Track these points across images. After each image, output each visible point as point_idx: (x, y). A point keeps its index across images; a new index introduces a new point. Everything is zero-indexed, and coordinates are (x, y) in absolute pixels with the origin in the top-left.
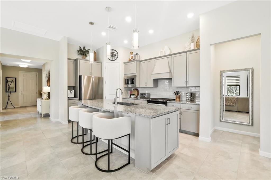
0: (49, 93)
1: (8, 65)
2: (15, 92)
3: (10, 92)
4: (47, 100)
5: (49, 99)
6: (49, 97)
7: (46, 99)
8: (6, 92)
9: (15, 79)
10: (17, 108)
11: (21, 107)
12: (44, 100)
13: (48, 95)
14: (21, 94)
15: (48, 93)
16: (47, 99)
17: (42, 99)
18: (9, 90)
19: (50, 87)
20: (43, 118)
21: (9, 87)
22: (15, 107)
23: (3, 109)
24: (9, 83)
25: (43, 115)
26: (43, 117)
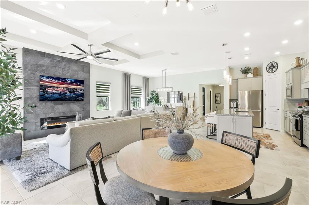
2: (220, 103)
8: (216, 103)
9: (220, 94)
21: (217, 100)
24: (217, 97)
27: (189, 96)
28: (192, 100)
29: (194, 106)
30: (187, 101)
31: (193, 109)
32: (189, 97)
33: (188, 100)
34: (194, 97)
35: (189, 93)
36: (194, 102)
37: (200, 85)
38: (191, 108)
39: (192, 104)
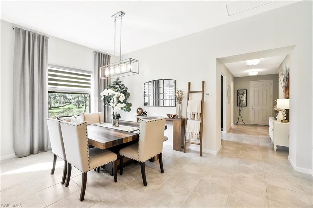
0: (288, 111)
1: (239, 76)
2: (246, 106)
3: (241, 106)
4: (283, 123)
5: (289, 121)
6: (287, 119)
7: (282, 121)
8: (238, 106)
9: (246, 91)
10: (248, 125)
11: (252, 125)
12: (278, 122)
13: (286, 115)
14: (252, 109)
15: (286, 110)
16: (284, 121)
17: (276, 119)
18: (240, 104)
19: (289, 100)
20: (275, 153)
21: (240, 101)
22: (245, 123)
23: (234, 124)
24: (241, 96)
25: (275, 148)
26: (275, 150)
27: (191, 90)
28: (196, 98)
29: (201, 114)
30: (184, 101)
31: (199, 122)
32: (189, 92)
33: (188, 99)
34: (203, 92)
35: (190, 83)
36: (202, 103)
37: (217, 59)
38: (194, 119)
39: (197, 110)
